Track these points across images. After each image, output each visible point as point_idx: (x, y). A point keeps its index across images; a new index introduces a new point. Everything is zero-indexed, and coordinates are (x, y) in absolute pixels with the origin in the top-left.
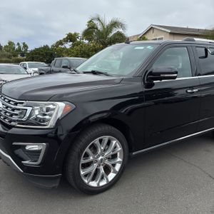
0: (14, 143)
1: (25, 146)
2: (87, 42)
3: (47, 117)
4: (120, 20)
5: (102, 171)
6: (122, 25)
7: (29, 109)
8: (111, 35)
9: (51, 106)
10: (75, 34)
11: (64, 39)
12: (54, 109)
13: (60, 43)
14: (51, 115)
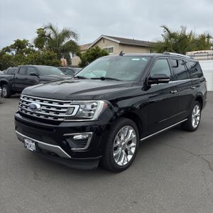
0: (65, 135)
1: (73, 136)
2: (37, 49)
3: (92, 112)
4: (72, 30)
5: (124, 153)
6: (74, 35)
7: (77, 107)
8: (64, 43)
9: (95, 104)
10: (24, 41)
11: (12, 46)
12: (96, 106)
13: (8, 49)
14: (95, 111)
